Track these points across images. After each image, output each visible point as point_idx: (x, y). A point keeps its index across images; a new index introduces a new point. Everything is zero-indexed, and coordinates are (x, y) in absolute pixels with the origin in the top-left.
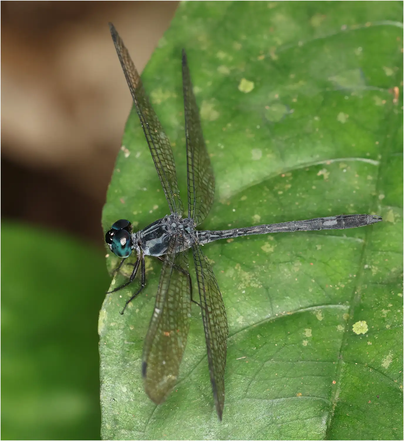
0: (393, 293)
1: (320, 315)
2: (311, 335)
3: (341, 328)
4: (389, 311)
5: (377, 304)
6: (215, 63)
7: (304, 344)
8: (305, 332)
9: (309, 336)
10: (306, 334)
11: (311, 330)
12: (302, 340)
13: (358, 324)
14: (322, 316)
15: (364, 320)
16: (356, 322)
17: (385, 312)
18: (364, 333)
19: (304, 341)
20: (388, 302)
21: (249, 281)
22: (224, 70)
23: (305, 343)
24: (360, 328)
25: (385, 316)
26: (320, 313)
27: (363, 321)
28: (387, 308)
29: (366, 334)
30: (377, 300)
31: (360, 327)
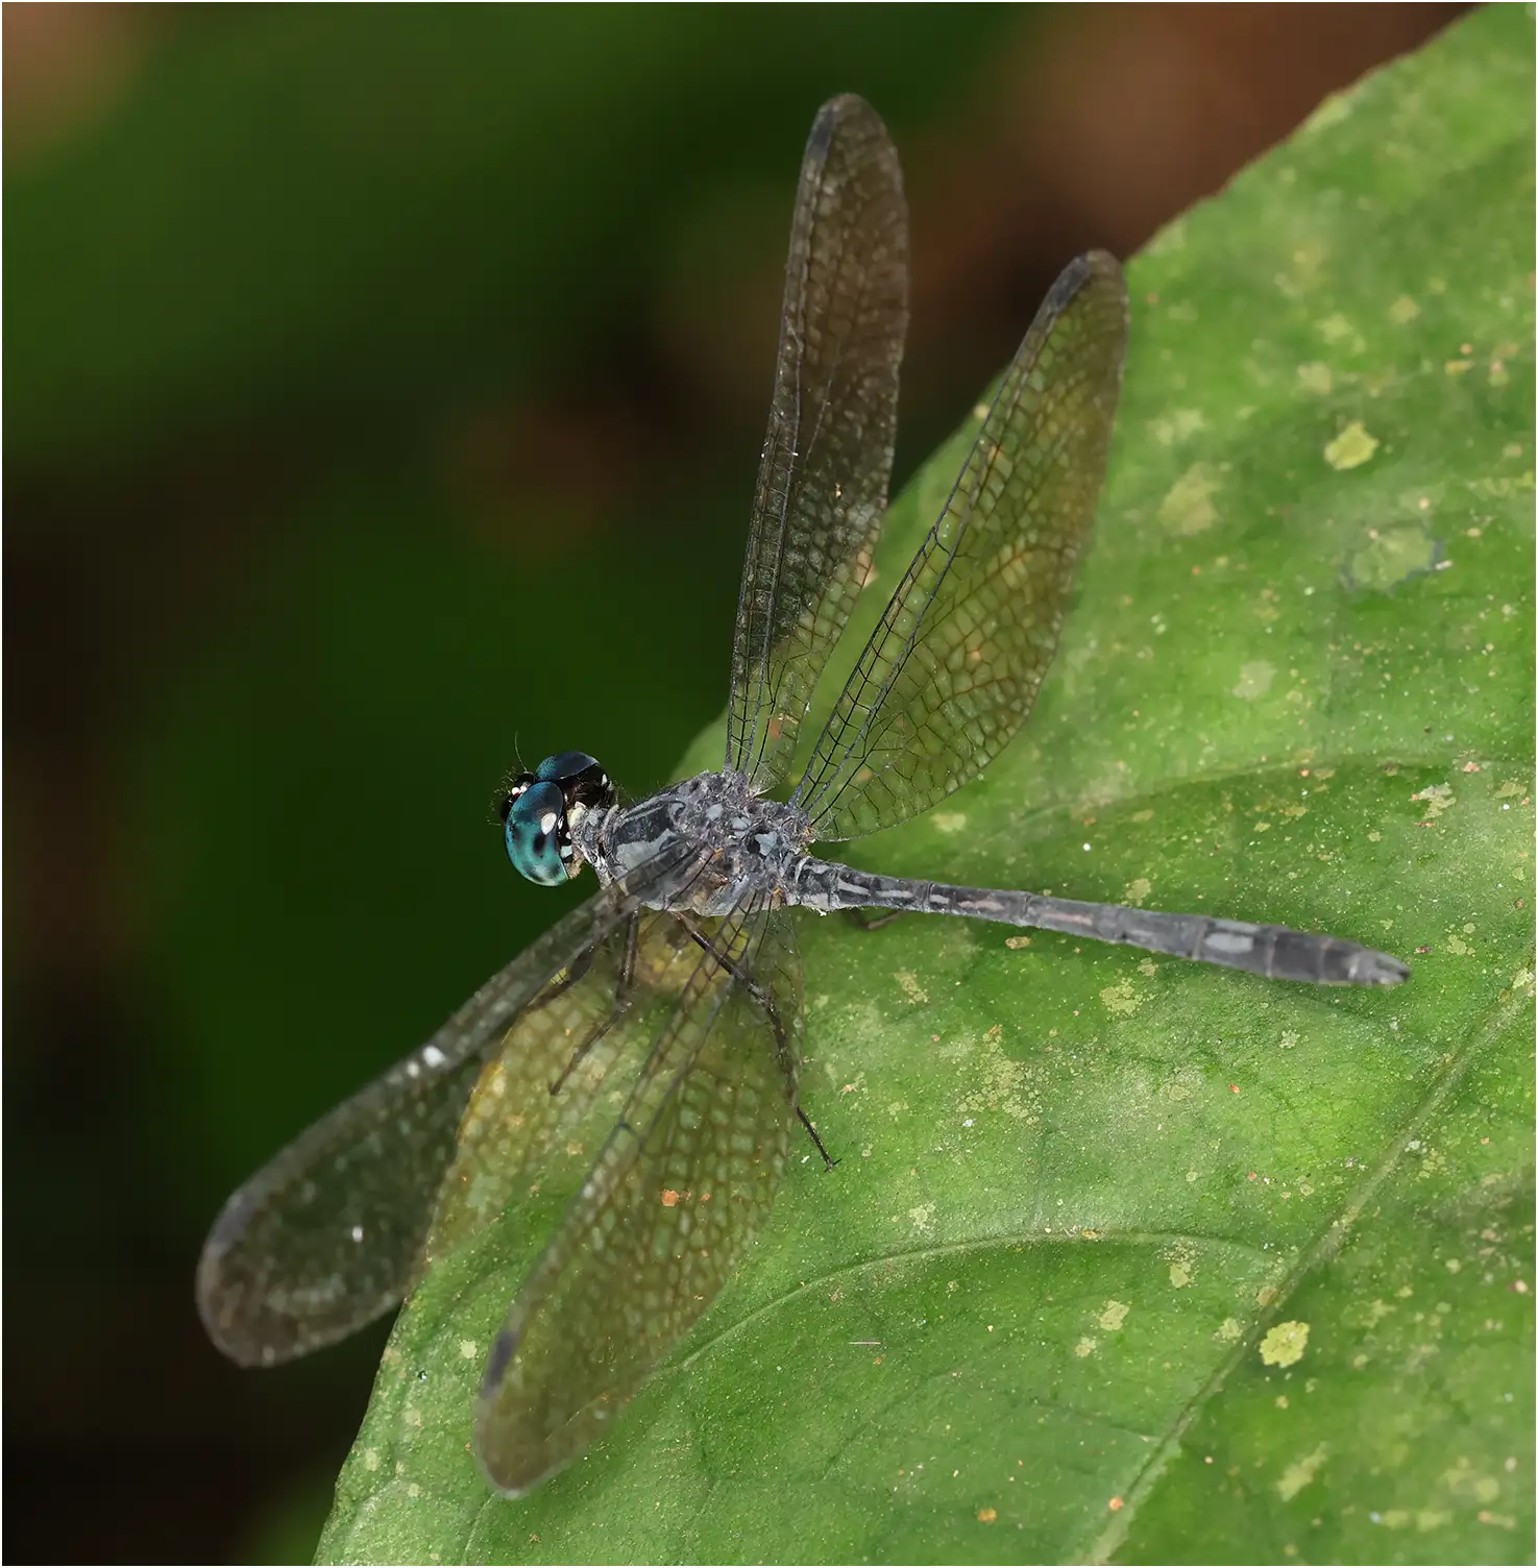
0: (1438, 1253)
1: (1187, 1267)
2: (1118, 1326)
3: (1231, 1329)
4: (1392, 1309)
5: (1375, 1276)
6: (1302, 347)
7: (1081, 1350)
8: (1105, 1309)
9: (1108, 1328)
10: (1102, 1320)
11: (1127, 1310)
12: (1079, 1335)
13: (1285, 1330)
14: (1189, 1274)
15: (1306, 1322)
16: (1285, 1321)
17: (1379, 1308)
18: (1283, 1365)
19: (1085, 1340)
20: (1405, 1280)
21: (1006, 1093)
22: (1316, 378)
23: (1086, 1346)
24: (1283, 1345)
25: (1371, 1325)
26: (1188, 1260)
27: (1303, 1324)
28: (1389, 1299)
29: (1290, 1368)
30: (1380, 1262)
31: (1284, 1341)
